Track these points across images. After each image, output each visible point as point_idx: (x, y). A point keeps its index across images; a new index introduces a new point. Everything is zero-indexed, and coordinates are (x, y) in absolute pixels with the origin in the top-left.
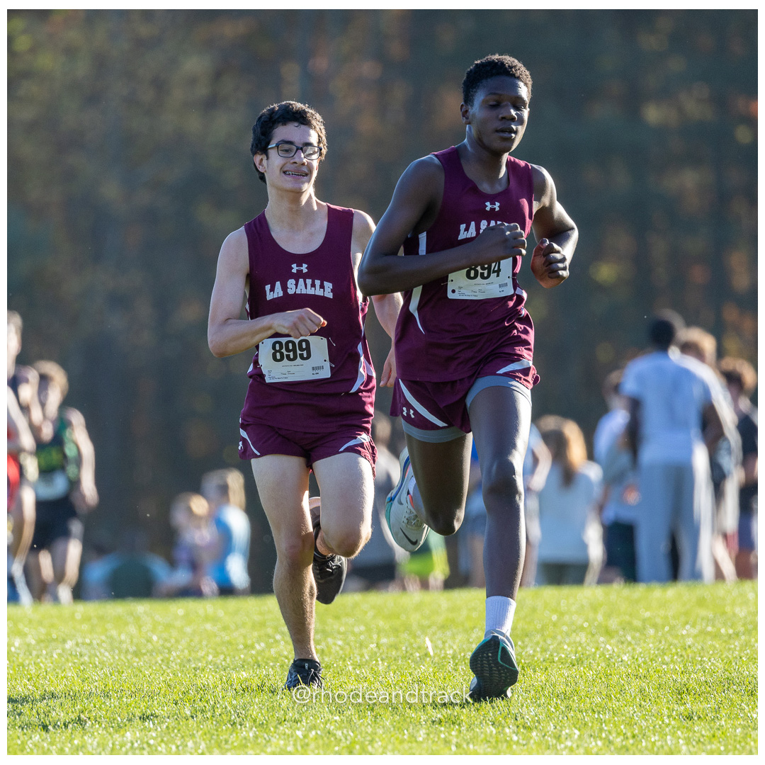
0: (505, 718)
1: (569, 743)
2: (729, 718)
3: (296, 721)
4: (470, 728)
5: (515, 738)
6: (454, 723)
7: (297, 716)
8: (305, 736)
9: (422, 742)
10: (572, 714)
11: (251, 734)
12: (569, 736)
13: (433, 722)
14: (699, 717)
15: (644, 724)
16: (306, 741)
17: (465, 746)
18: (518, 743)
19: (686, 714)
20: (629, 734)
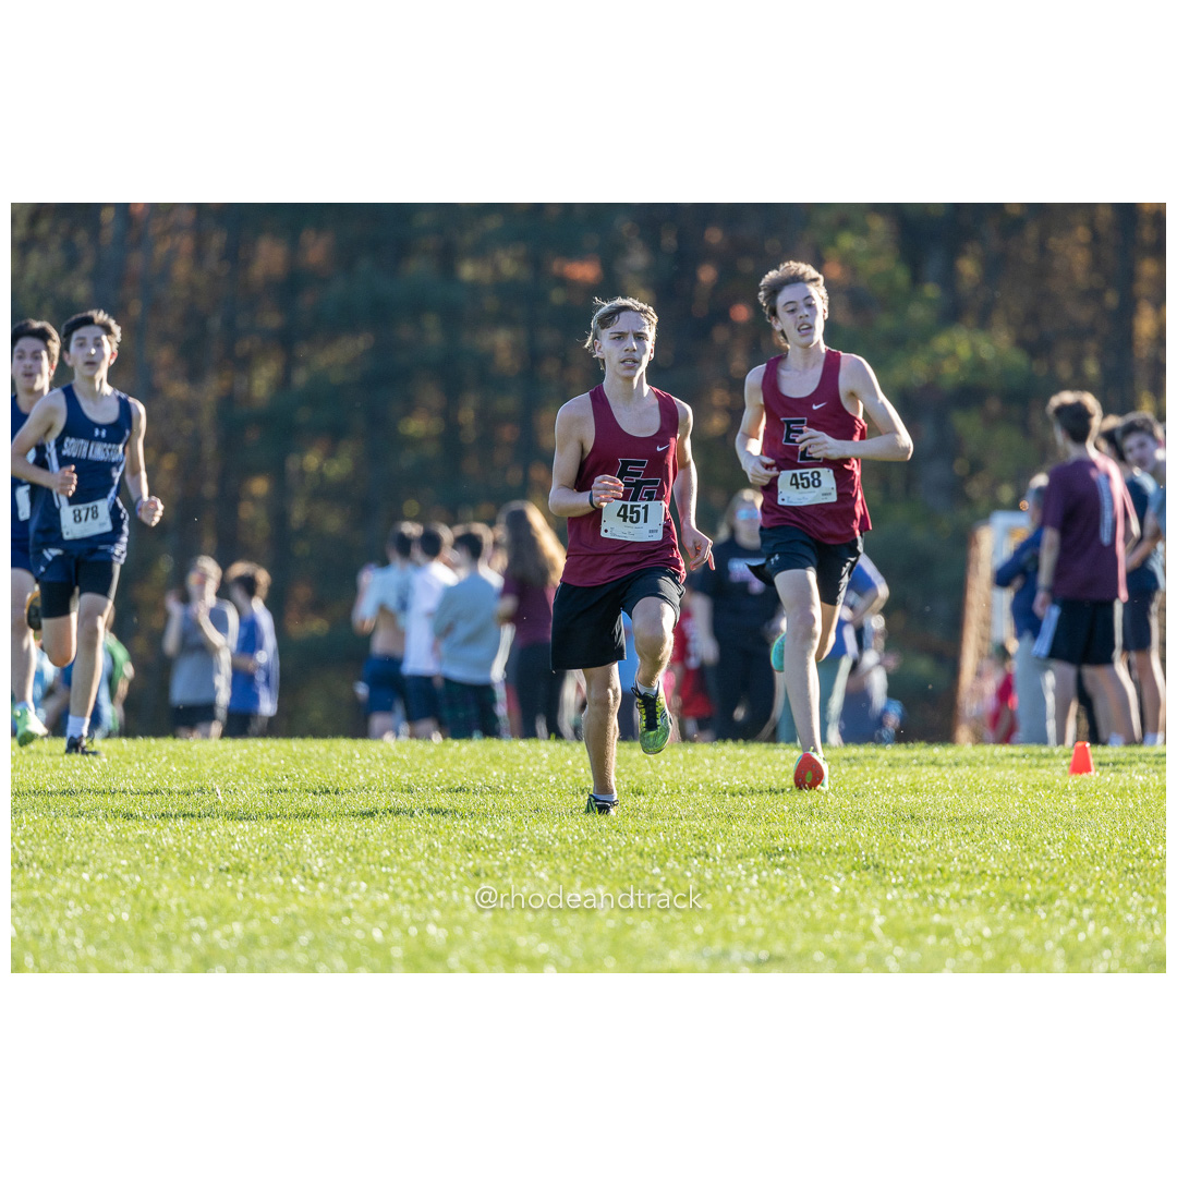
0: (293, 868)
1: (356, 896)
2: (516, 875)
3: (84, 864)
4: (257, 877)
5: (302, 889)
6: (241, 872)
7: (85, 859)
8: (92, 879)
9: (207, 890)
10: (360, 867)
11: (38, 876)
12: (356, 889)
13: (221, 870)
14: (487, 875)
15: (431, 879)
16: (93, 883)
17: (251, 894)
18: (304, 894)
19: (474, 871)
20: (416, 888)
